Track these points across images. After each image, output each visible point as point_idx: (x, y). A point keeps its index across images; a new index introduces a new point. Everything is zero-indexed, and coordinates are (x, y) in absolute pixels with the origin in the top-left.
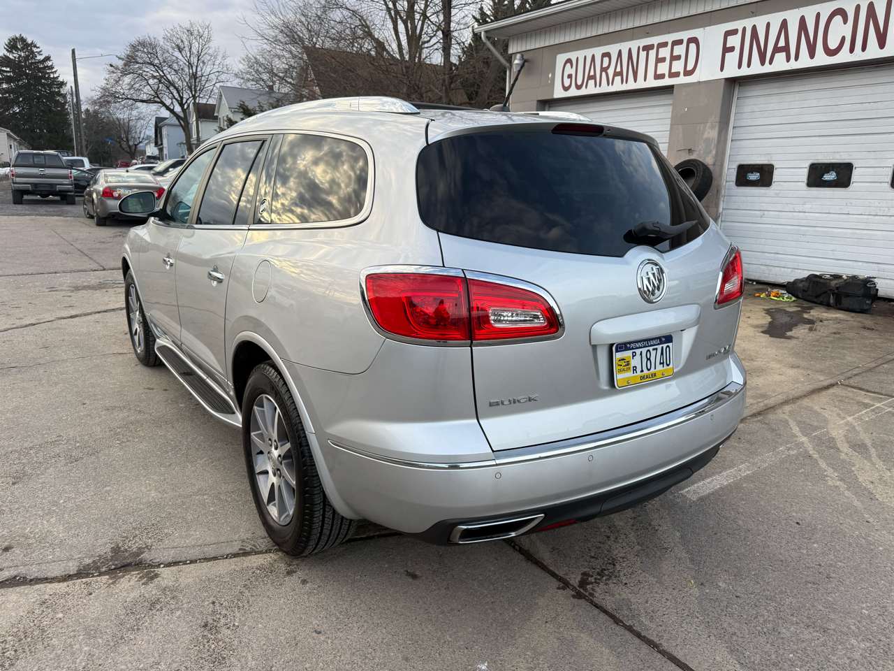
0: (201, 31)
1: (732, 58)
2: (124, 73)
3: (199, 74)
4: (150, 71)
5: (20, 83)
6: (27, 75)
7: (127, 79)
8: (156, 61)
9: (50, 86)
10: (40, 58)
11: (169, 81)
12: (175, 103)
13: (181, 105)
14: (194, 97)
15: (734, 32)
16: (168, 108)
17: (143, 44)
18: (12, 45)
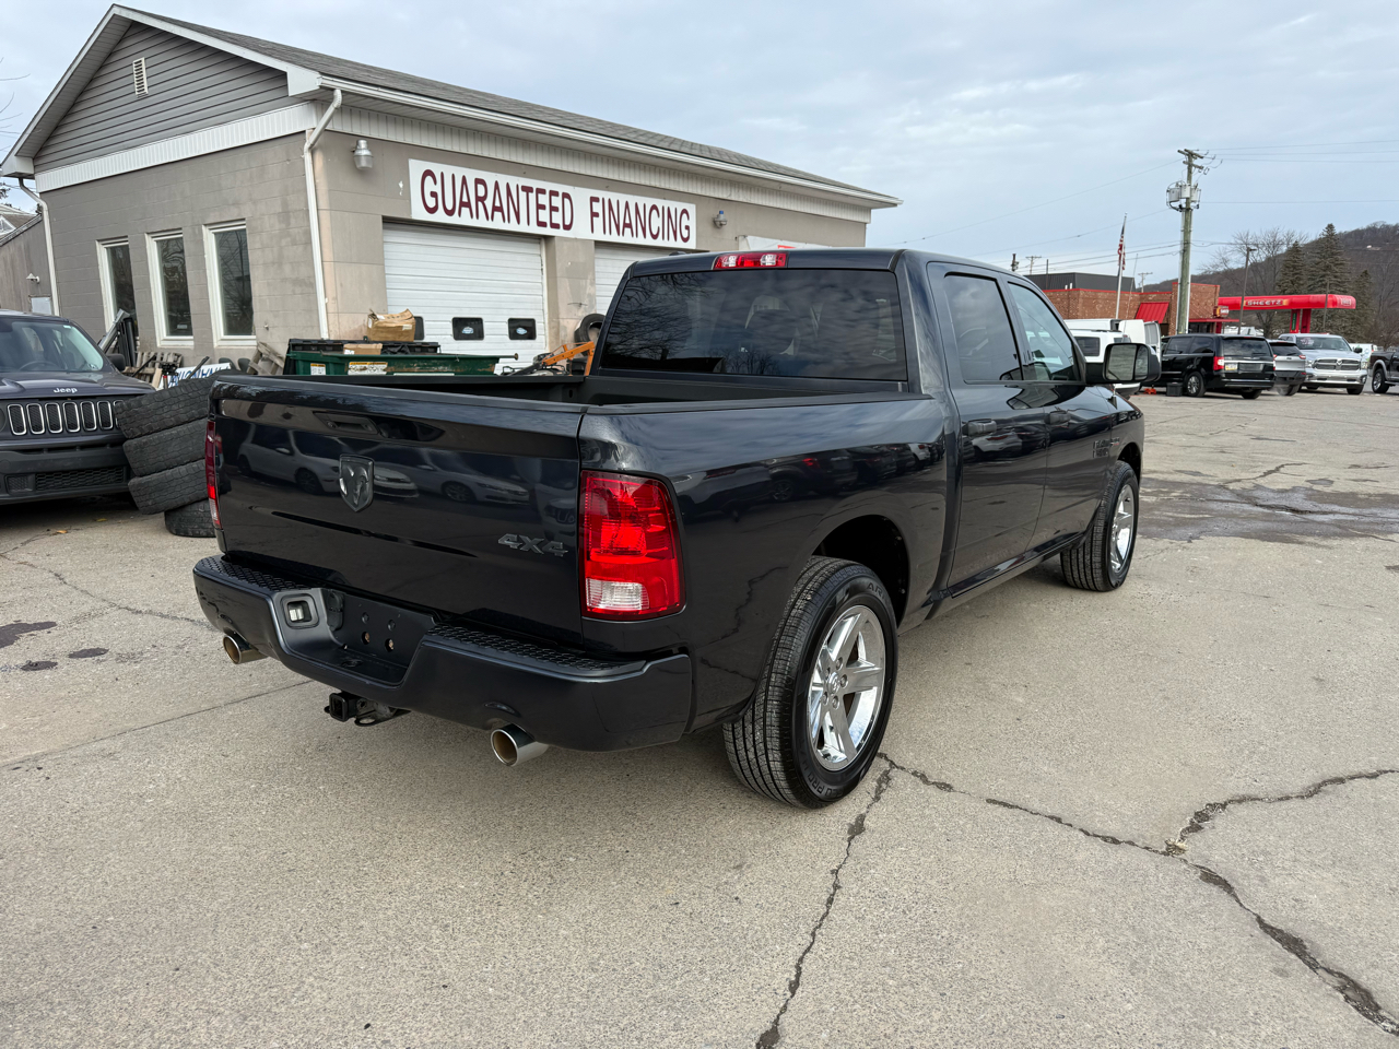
1: (598, 221)
15: (596, 200)
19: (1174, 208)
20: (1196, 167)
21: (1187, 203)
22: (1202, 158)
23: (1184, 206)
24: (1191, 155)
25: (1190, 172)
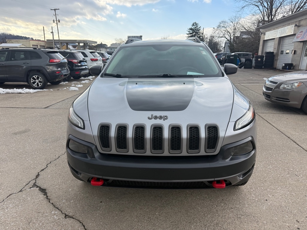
0: (239, 16)
2: (217, 30)
3: (237, 28)
4: (224, 29)
5: (193, 34)
6: (195, 32)
7: (217, 32)
8: (225, 26)
9: (199, 34)
10: (199, 27)
11: (228, 31)
12: (229, 37)
13: (230, 37)
14: (234, 35)
16: (226, 38)
17: (223, 22)
18: (193, 25)
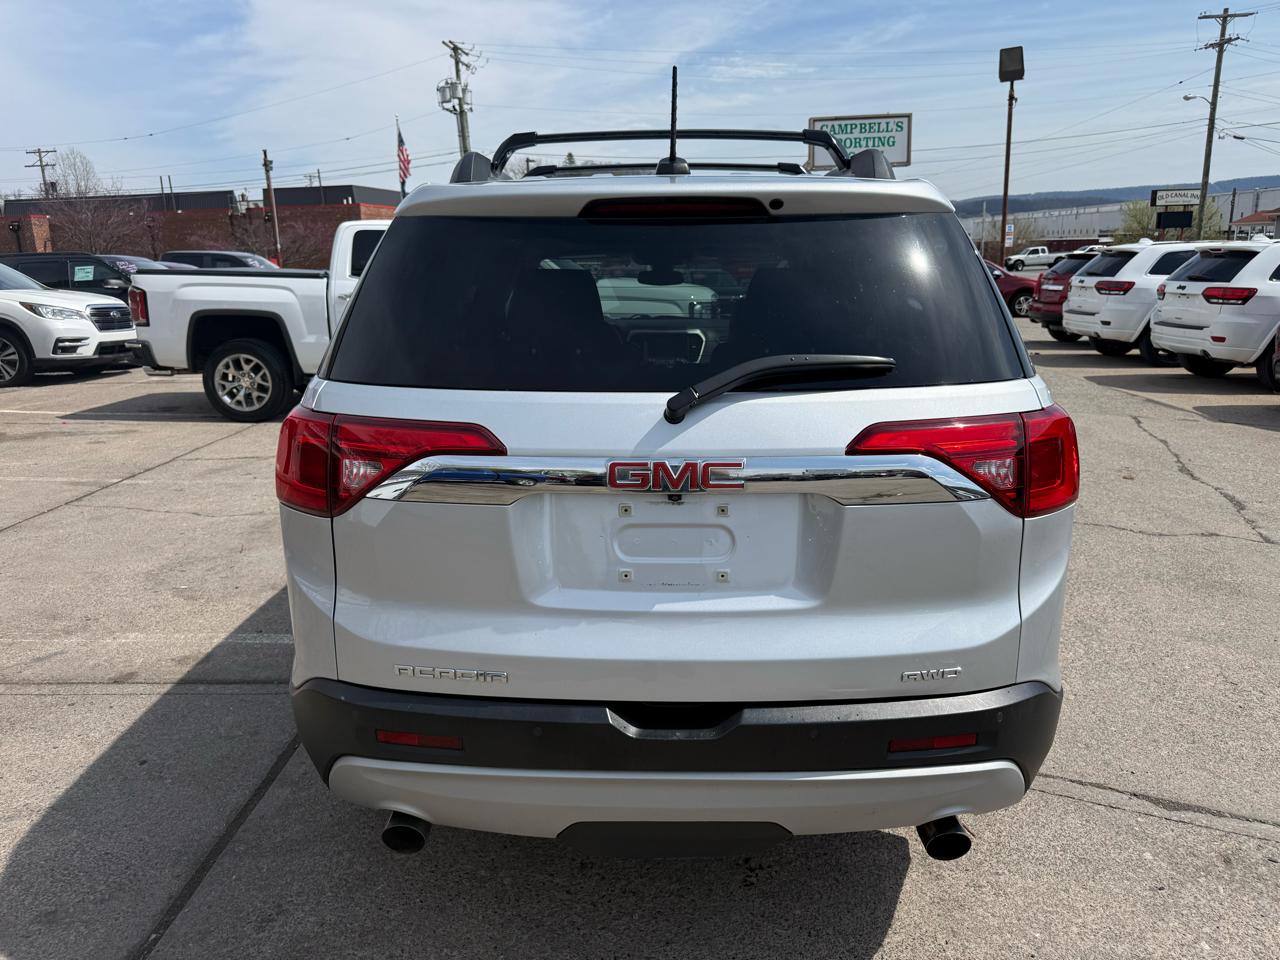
19: (447, 110)
20: (463, 64)
21: (460, 105)
22: (467, 54)
23: (457, 107)
24: (455, 49)
25: (458, 71)
